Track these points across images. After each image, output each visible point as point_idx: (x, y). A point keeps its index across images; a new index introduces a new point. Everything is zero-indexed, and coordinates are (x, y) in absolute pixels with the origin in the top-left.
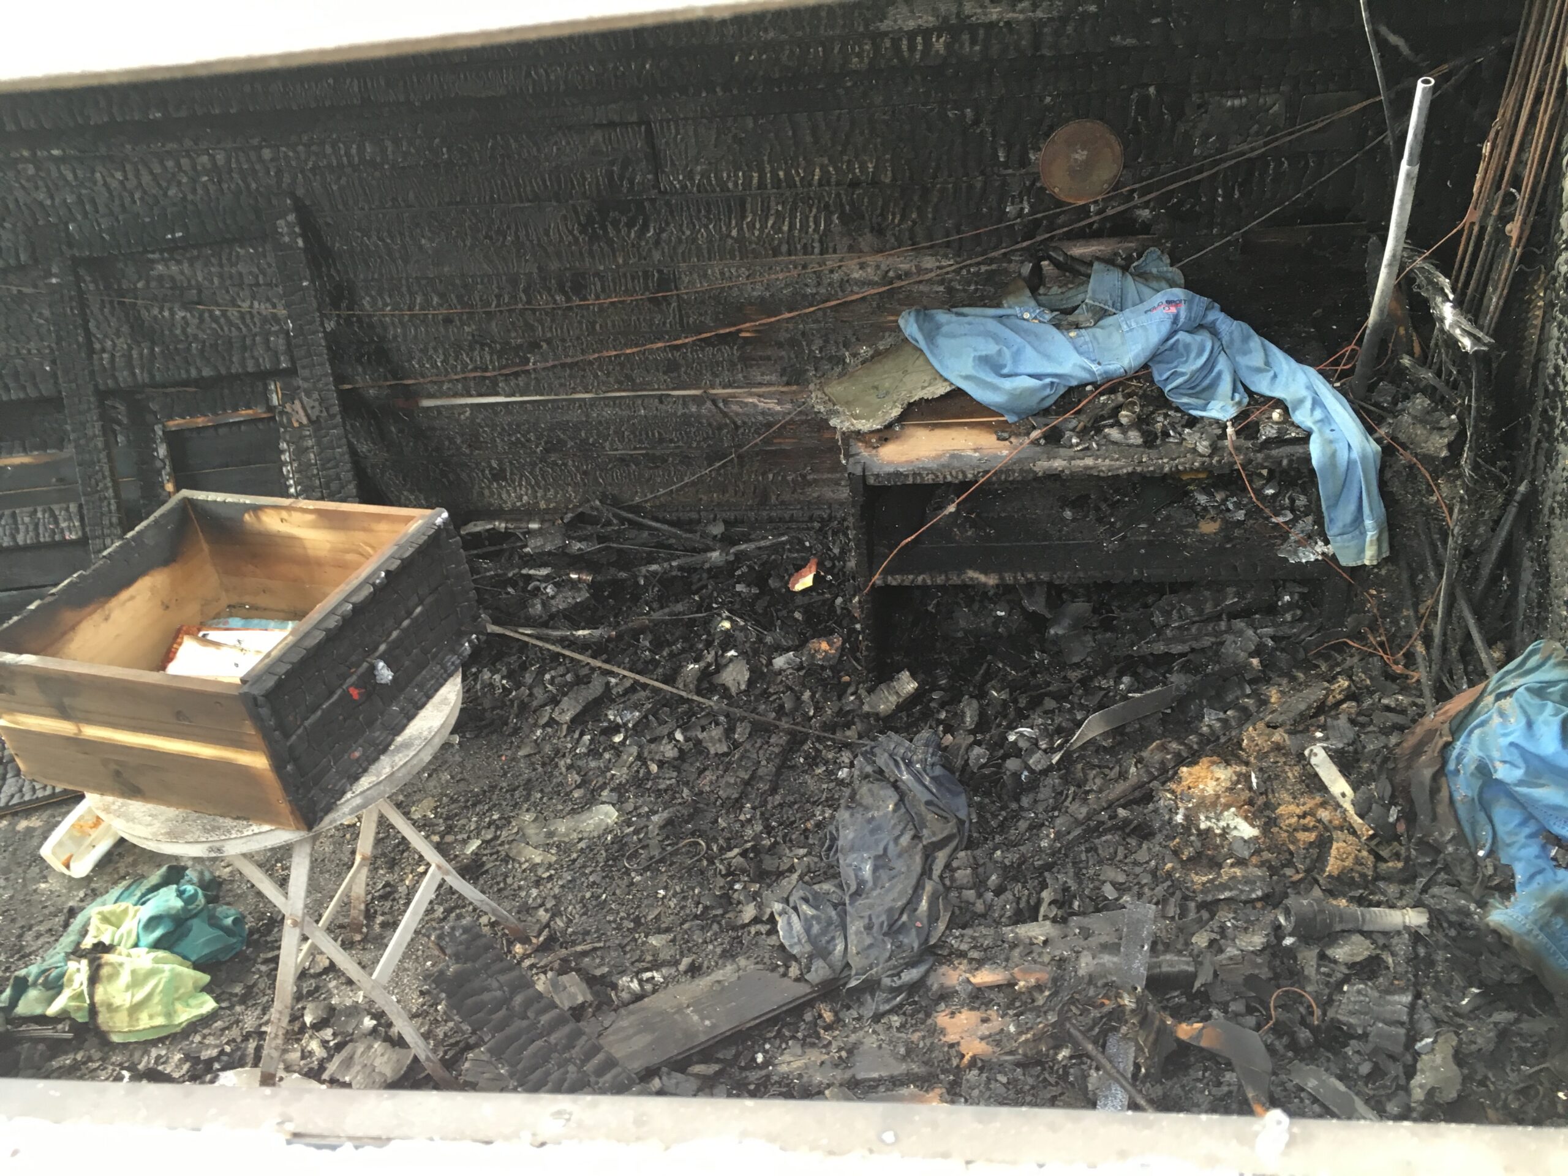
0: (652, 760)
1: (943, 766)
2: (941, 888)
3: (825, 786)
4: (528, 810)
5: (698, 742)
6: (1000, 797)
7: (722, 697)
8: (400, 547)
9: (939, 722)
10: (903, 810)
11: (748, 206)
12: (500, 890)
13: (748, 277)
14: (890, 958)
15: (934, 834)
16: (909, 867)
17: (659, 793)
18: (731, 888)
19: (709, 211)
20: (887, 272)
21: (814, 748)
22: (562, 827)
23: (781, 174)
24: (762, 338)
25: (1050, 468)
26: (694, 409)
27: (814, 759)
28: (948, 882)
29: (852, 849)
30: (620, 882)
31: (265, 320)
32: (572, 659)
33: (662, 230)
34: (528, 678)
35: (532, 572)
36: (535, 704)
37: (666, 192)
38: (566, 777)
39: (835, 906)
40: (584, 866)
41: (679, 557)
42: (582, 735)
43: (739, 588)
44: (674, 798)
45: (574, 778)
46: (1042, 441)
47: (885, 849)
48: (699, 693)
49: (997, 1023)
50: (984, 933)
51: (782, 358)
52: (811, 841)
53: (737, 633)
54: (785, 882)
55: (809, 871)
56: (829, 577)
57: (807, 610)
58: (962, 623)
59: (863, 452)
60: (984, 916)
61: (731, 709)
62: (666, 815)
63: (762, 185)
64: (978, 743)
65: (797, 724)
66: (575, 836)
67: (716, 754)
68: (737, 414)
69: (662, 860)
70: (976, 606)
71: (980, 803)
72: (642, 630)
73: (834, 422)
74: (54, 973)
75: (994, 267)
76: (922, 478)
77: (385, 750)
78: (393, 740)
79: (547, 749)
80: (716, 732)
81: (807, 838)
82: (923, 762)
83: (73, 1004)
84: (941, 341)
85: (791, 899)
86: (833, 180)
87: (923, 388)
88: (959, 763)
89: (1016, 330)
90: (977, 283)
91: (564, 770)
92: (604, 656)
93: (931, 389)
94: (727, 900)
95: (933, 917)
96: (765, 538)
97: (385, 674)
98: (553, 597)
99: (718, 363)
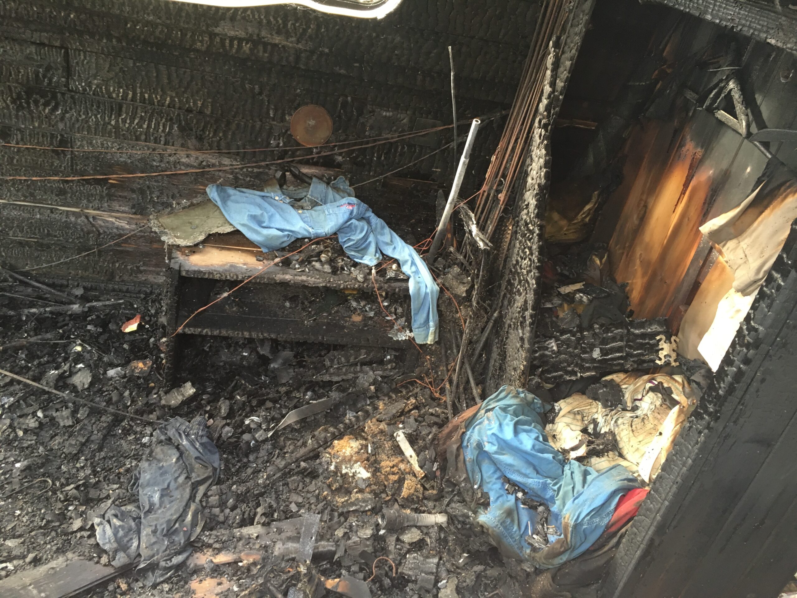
0: (20, 428)
1: (208, 437)
2: (200, 507)
3: (133, 447)
5: (53, 419)
6: (238, 456)
7: (71, 392)
9: (206, 412)
10: (181, 462)
11: (124, 109)
13: (118, 149)
14: (166, 550)
15: (198, 476)
16: (182, 495)
18: (67, 509)
19: (98, 107)
20: (202, 162)
21: (129, 424)
23: (146, 96)
24: (122, 185)
25: (284, 279)
26: (73, 219)
27: (128, 430)
28: (204, 504)
29: (148, 485)
33: (66, 112)
37: (72, 91)
39: (134, 519)
41: (51, 306)
43: (89, 327)
44: (33, 453)
46: (280, 264)
47: (168, 486)
48: (56, 388)
49: (226, 584)
50: (223, 533)
51: (133, 199)
52: (122, 480)
54: (103, 505)
55: (119, 498)
56: (147, 326)
57: (132, 344)
58: (224, 358)
59: (180, 257)
60: (223, 523)
61: (78, 399)
62: (26, 463)
63: (134, 99)
64: (228, 424)
65: (119, 410)
67: (64, 426)
68: (101, 226)
69: (20, 492)
70: (232, 349)
71: (227, 458)
72: (21, 348)
73: (163, 238)
75: (261, 170)
76: (213, 276)
80: (66, 413)
81: (119, 478)
82: (196, 434)
84: (229, 203)
85: (106, 516)
86: (177, 105)
87: (218, 227)
88: (216, 435)
89: (271, 204)
90: (251, 177)
93: (223, 228)
94: (63, 517)
95: (194, 524)
96: (108, 300)
99: (92, 195)
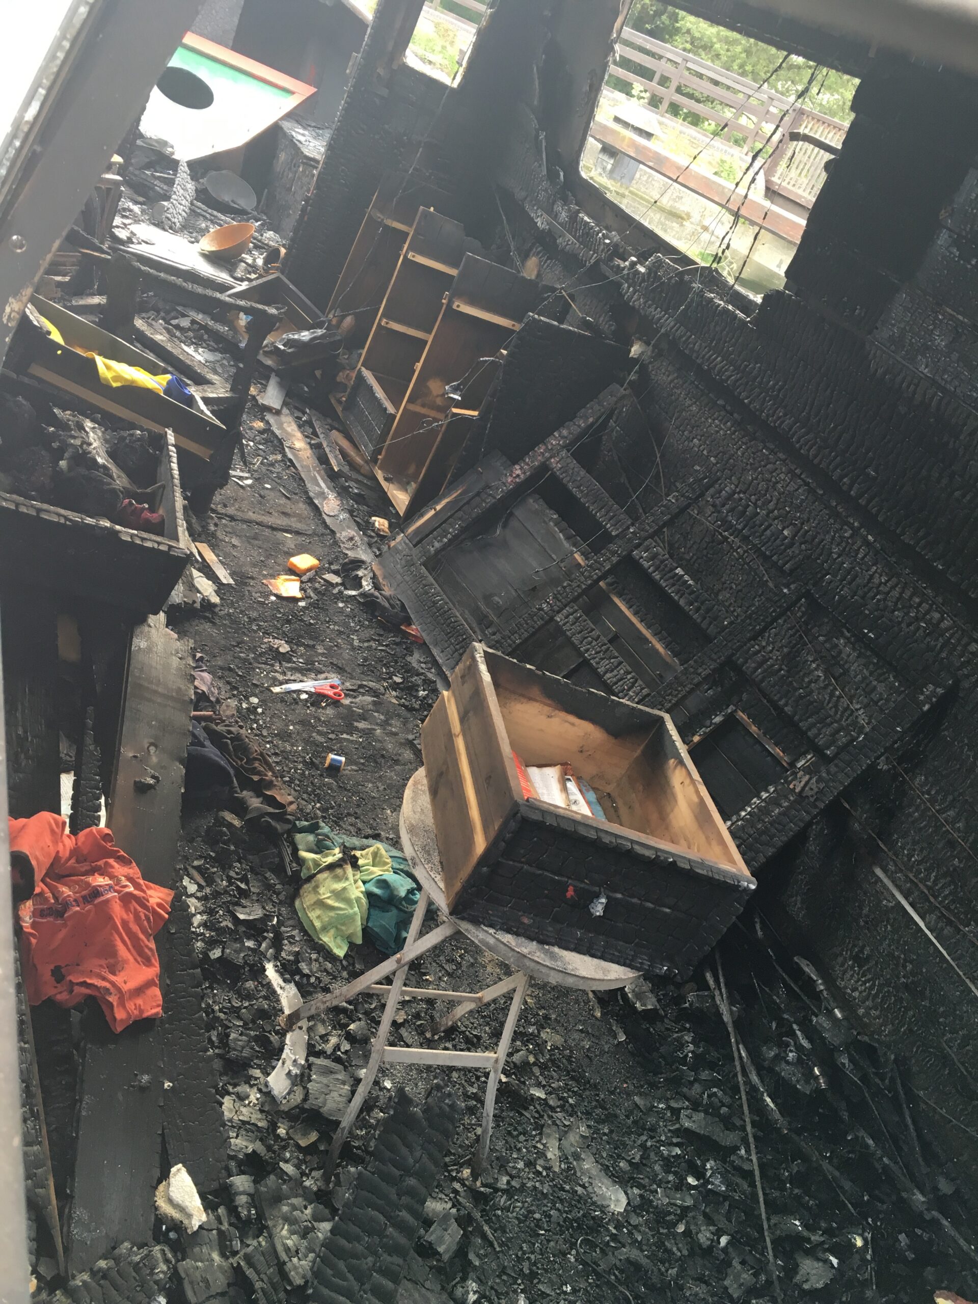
0: (687, 1223)
4: (589, 1127)
5: (727, 1264)
7: (783, 1268)
8: (702, 864)
12: (509, 1133)
17: (660, 1244)
22: (588, 1164)
30: (560, 1242)
31: (855, 723)
32: (741, 1106)
34: (705, 1075)
35: (798, 1033)
36: (685, 1090)
38: (633, 1148)
40: (562, 1201)
41: (896, 1163)
42: (677, 1145)
43: (902, 1237)
45: (636, 1155)
48: (774, 1243)
53: (857, 1257)
61: (776, 1283)
62: (644, 1261)
66: (586, 1179)
67: (726, 1288)
69: (598, 1275)
74: (329, 843)
77: (542, 942)
78: (553, 945)
79: (651, 1120)
83: (311, 863)
91: (639, 1142)
92: (760, 1134)
96: (968, 1240)
97: (598, 909)
98: (788, 1063)
